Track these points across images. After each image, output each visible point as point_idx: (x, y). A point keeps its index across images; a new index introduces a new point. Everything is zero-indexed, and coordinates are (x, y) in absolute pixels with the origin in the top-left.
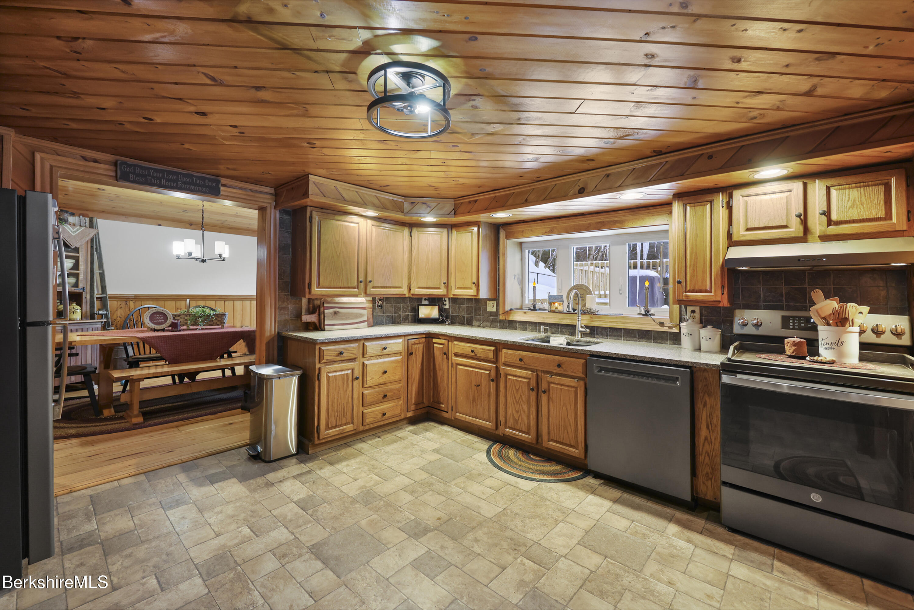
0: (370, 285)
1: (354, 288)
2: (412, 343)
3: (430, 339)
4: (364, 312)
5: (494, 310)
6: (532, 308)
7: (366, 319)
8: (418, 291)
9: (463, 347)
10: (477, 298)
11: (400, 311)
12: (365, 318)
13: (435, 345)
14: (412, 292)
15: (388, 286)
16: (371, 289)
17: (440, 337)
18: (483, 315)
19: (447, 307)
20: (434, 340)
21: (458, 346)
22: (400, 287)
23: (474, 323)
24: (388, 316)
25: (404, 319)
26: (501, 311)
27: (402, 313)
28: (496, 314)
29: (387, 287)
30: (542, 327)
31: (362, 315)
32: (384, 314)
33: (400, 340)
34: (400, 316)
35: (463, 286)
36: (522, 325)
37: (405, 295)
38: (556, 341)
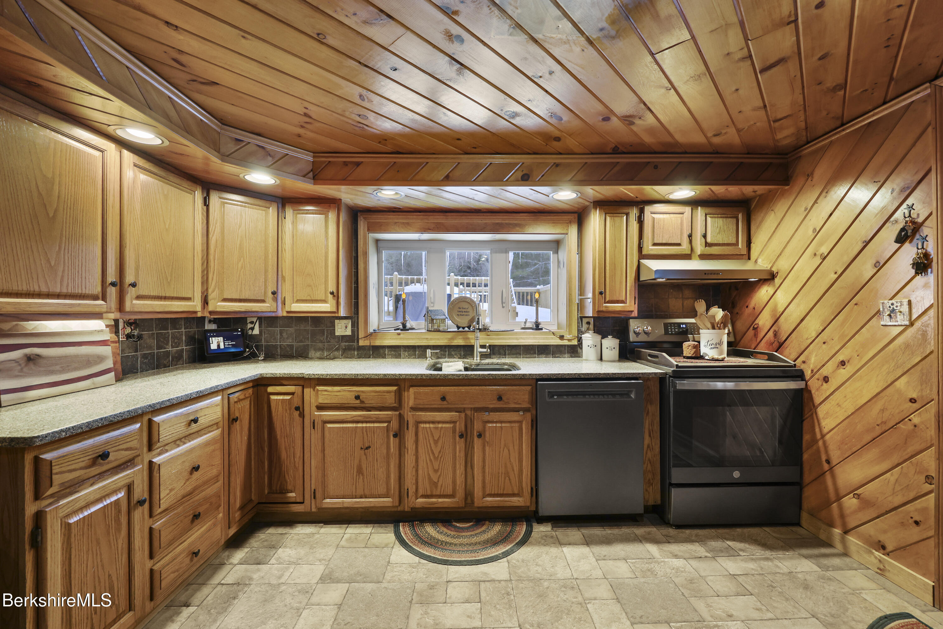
0: (131, 293)
1: (95, 298)
2: (236, 400)
3: (262, 388)
4: (107, 351)
5: (349, 332)
6: (401, 327)
7: (112, 366)
8: (224, 306)
9: (338, 394)
10: (336, 315)
11: (167, 344)
12: (109, 364)
13: (273, 397)
14: (211, 308)
15: (167, 295)
16: (135, 302)
17: (284, 383)
18: (329, 342)
19: (256, 331)
20: (270, 389)
21: (326, 393)
22: (189, 299)
23: (312, 353)
24: (145, 356)
25: (176, 358)
26: (361, 334)
27: (172, 347)
28: (354, 337)
29: (165, 298)
30: (429, 351)
31: (101, 359)
32: (136, 351)
33: (218, 399)
34: (168, 353)
35: (309, 298)
36: (394, 351)
37: (196, 312)
38: (451, 368)
